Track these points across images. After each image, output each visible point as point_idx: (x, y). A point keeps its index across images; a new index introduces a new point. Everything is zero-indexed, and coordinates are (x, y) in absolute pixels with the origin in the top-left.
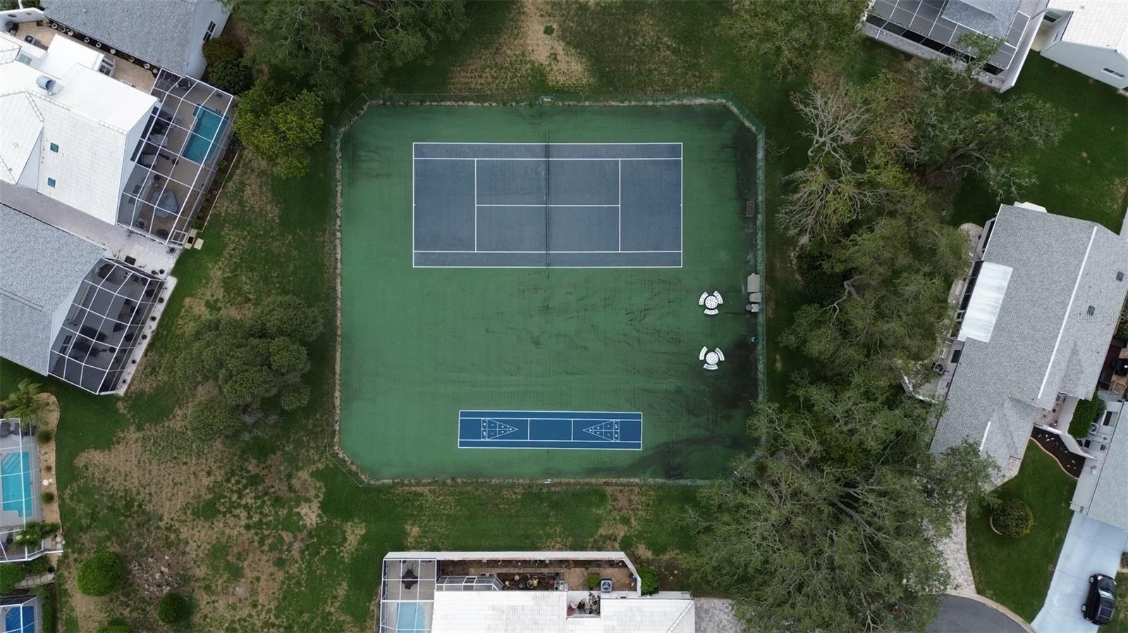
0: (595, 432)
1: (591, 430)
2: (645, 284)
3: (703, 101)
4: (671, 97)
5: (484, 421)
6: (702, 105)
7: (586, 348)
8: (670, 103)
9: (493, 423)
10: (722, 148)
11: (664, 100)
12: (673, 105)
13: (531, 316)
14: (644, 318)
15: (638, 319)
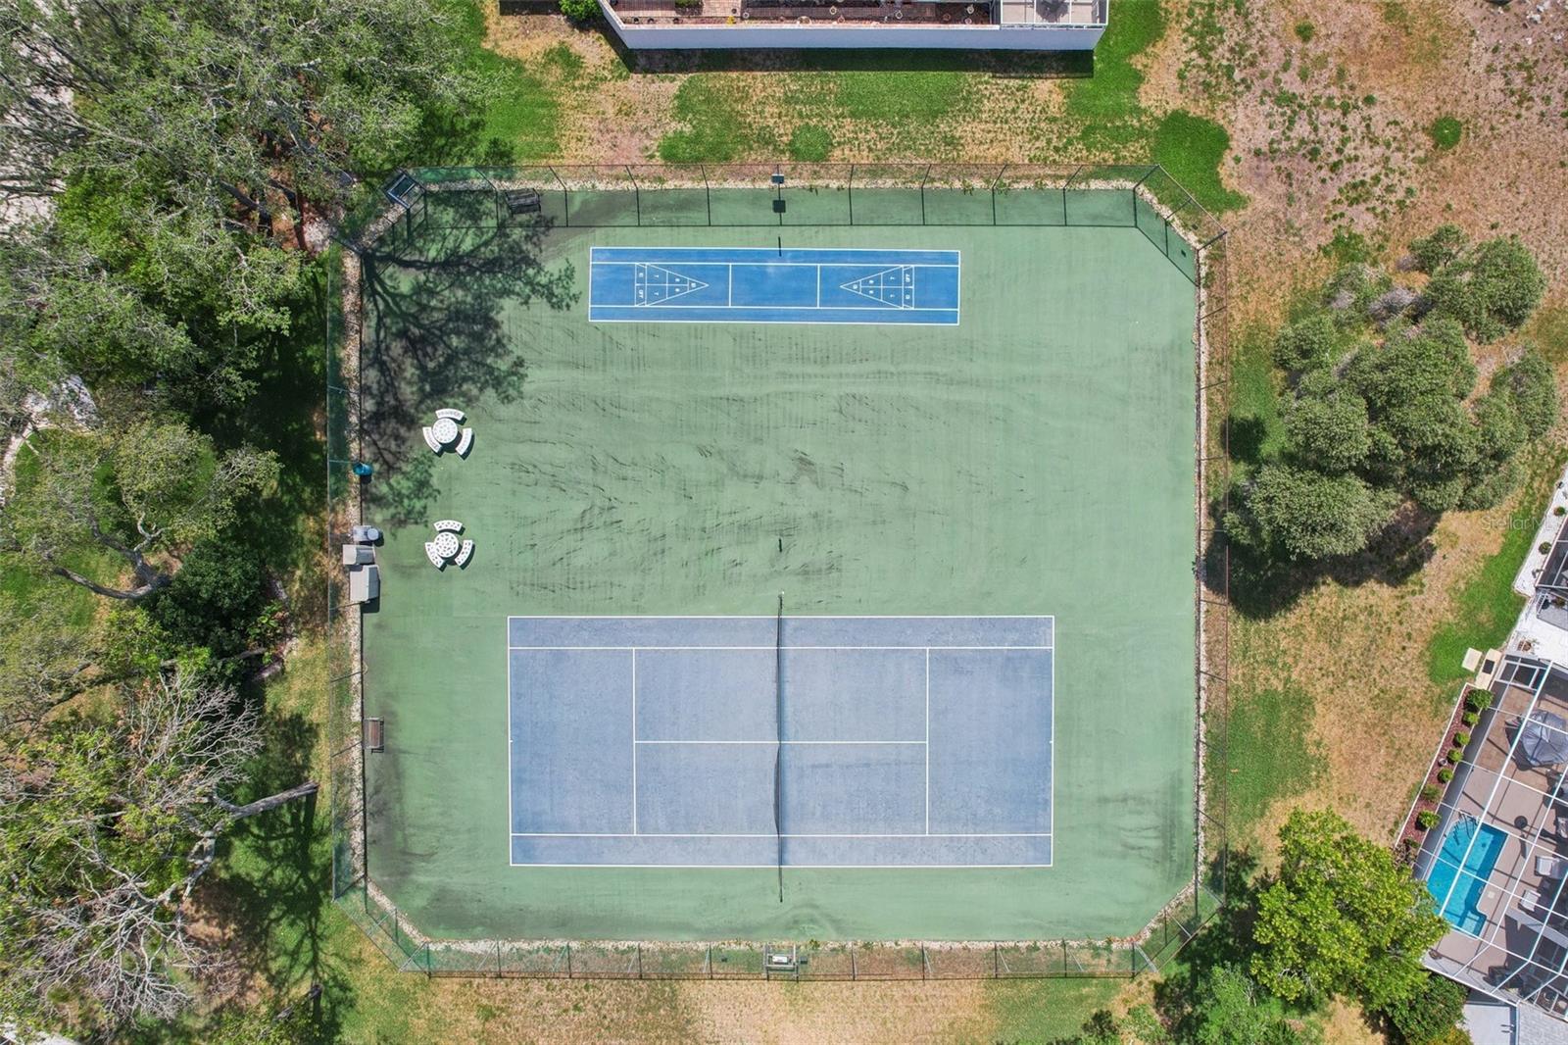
0: (683, 281)
1: (693, 285)
2: (582, 583)
3: (469, 947)
4: (535, 956)
5: (908, 302)
6: (474, 939)
7: (703, 452)
8: (537, 944)
9: (891, 301)
10: (432, 855)
11: (548, 950)
12: (531, 940)
13: (816, 516)
14: (584, 511)
15: (596, 511)
